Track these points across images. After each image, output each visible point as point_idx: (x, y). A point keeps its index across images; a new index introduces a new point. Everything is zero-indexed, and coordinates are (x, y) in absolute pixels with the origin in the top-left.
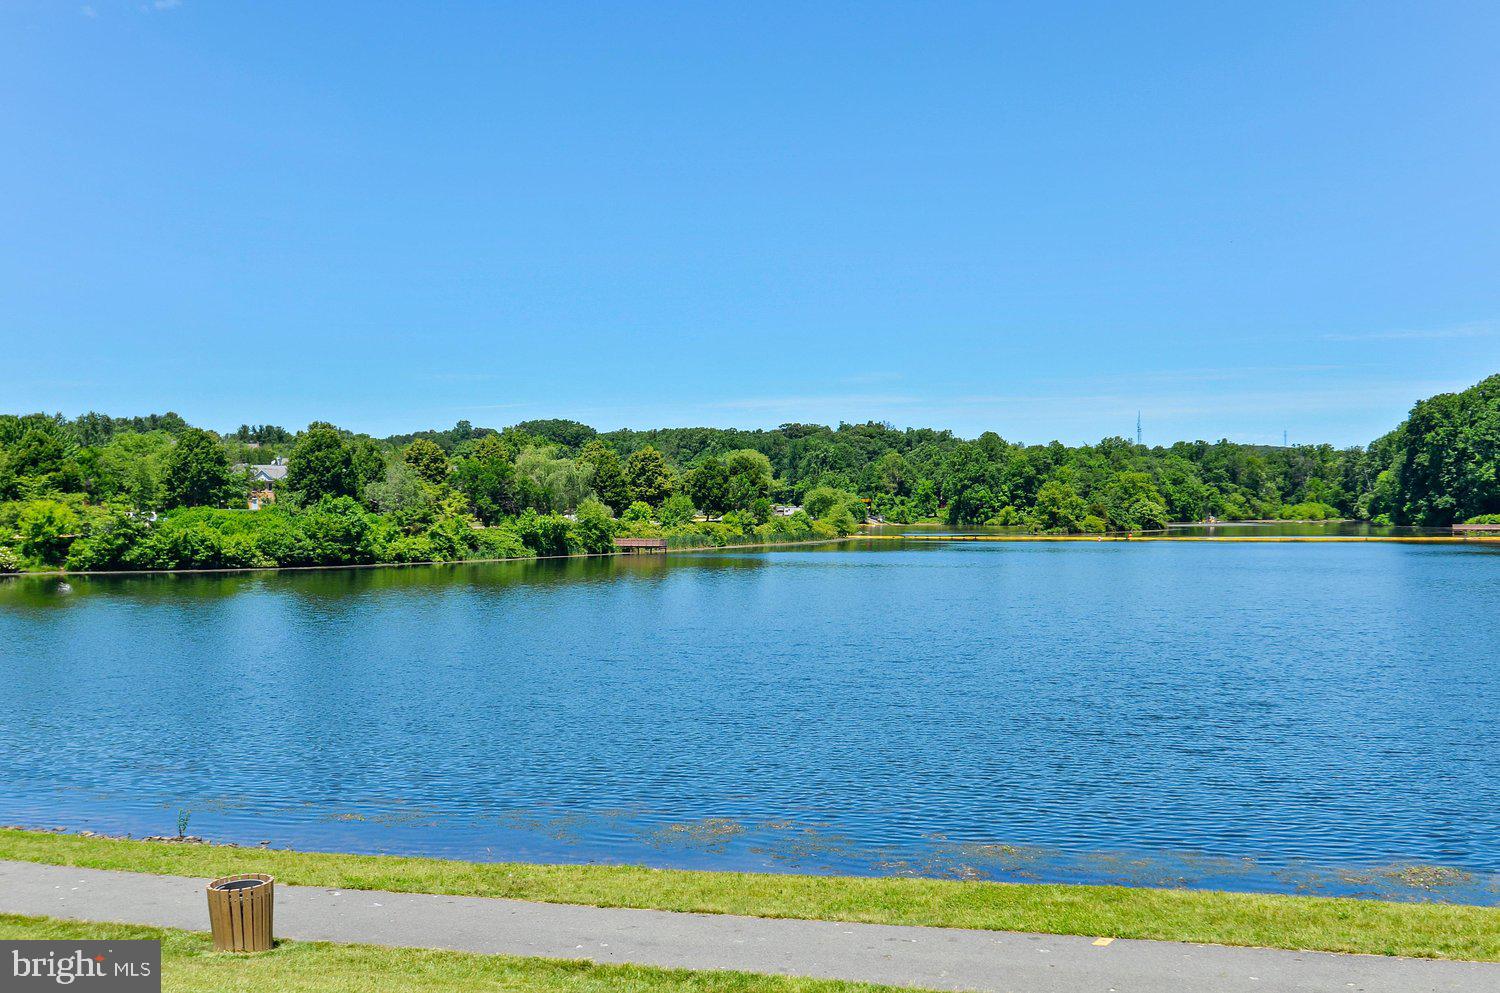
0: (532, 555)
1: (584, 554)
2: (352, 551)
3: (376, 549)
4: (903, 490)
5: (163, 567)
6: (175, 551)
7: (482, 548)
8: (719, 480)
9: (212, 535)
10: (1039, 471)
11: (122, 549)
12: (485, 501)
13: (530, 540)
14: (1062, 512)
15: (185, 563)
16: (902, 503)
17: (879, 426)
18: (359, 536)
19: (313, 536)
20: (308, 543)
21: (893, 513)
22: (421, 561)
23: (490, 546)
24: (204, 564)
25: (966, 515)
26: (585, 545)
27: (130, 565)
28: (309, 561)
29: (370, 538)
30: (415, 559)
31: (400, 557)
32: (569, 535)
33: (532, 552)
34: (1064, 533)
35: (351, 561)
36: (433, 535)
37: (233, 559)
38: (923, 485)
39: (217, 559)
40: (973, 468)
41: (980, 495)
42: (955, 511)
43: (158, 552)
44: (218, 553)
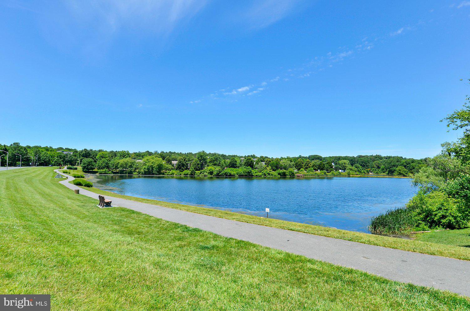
0: (279, 176)
1: (289, 176)
2: (249, 175)
3: (253, 174)
4: (379, 167)
5: (224, 176)
6: (225, 174)
7: (270, 175)
8: (322, 165)
9: (230, 172)
10: (407, 164)
11: (219, 173)
12: (274, 168)
13: (279, 174)
14: (402, 172)
15: (227, 175)
16: (378, 170)
17: (378, 155)
18: (250, 172)
19: (244, 172)
20: (243, 173)
21: (375, 172)
22: (260, 176)
23: (272, 175)
24: (229, 176)
25: (391, 172)
26: (289, 175)
27: (220, 175)
28: (243, 176)
29: (252, 173)
30: (259, 176)
31: (257, 176)
32: (286, 173)
33: (279, 175)
34: (402, 176)
35: (249, 176)
36: (262, 173)
37: (233, 175)
38: (382, 166)
39: (230, 175)
40: (392, 164)
41: (394, 168)
42: (389, 172)
43: (223, 174)
44: (231, 174)
